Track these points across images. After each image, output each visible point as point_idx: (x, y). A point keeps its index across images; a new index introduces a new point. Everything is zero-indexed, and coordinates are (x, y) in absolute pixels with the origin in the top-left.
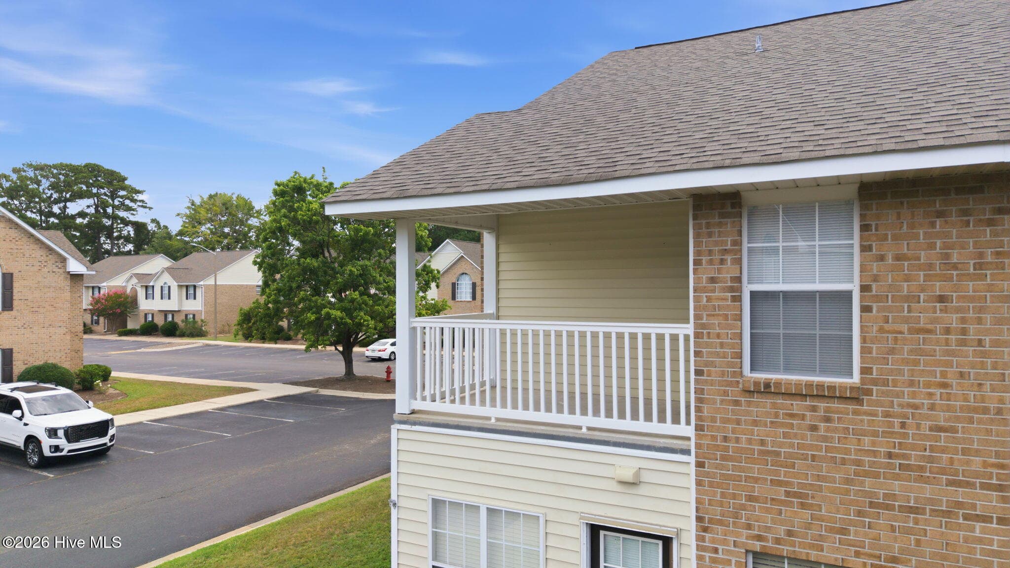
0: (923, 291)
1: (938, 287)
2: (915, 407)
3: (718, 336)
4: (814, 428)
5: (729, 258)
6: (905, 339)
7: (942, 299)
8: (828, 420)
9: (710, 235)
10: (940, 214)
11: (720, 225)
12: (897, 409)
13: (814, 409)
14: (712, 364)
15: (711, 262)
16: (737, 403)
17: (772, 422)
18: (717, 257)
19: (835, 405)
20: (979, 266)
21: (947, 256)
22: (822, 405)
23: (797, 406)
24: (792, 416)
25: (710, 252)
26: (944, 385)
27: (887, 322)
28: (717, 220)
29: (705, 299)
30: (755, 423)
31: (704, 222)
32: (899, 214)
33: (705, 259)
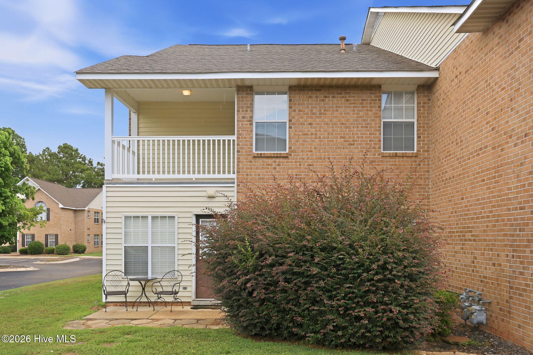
0: (306, 121)
1: (310, 120)
2: (303, 159)
3: (245, 138)
4: (275, 168)
5: (249, 109)
6: (301, 137)
7: (310, 124)
8: (279, 165)
9: (243, 101)
10: (310, 97)
11: (246, 97)
12: (298, 160)
13: (275, 162)
14: (243, 148)
15: (243, 111)
16: (251, 162)
17: (262, 168)
18: (245, 109)
19: (282, 160)
20: (320, 114)
21: (312, 110)
22: (277, 160)
23: (270, 161)
24: (268, 165)
25: (243, 108)
26: (311, 151)
27: (296, 132)
28: (245, 96)
29: (241, 125)
30: (257, 168)
31: (240, 96)
32: (300, 96)
33: (241, 110)
